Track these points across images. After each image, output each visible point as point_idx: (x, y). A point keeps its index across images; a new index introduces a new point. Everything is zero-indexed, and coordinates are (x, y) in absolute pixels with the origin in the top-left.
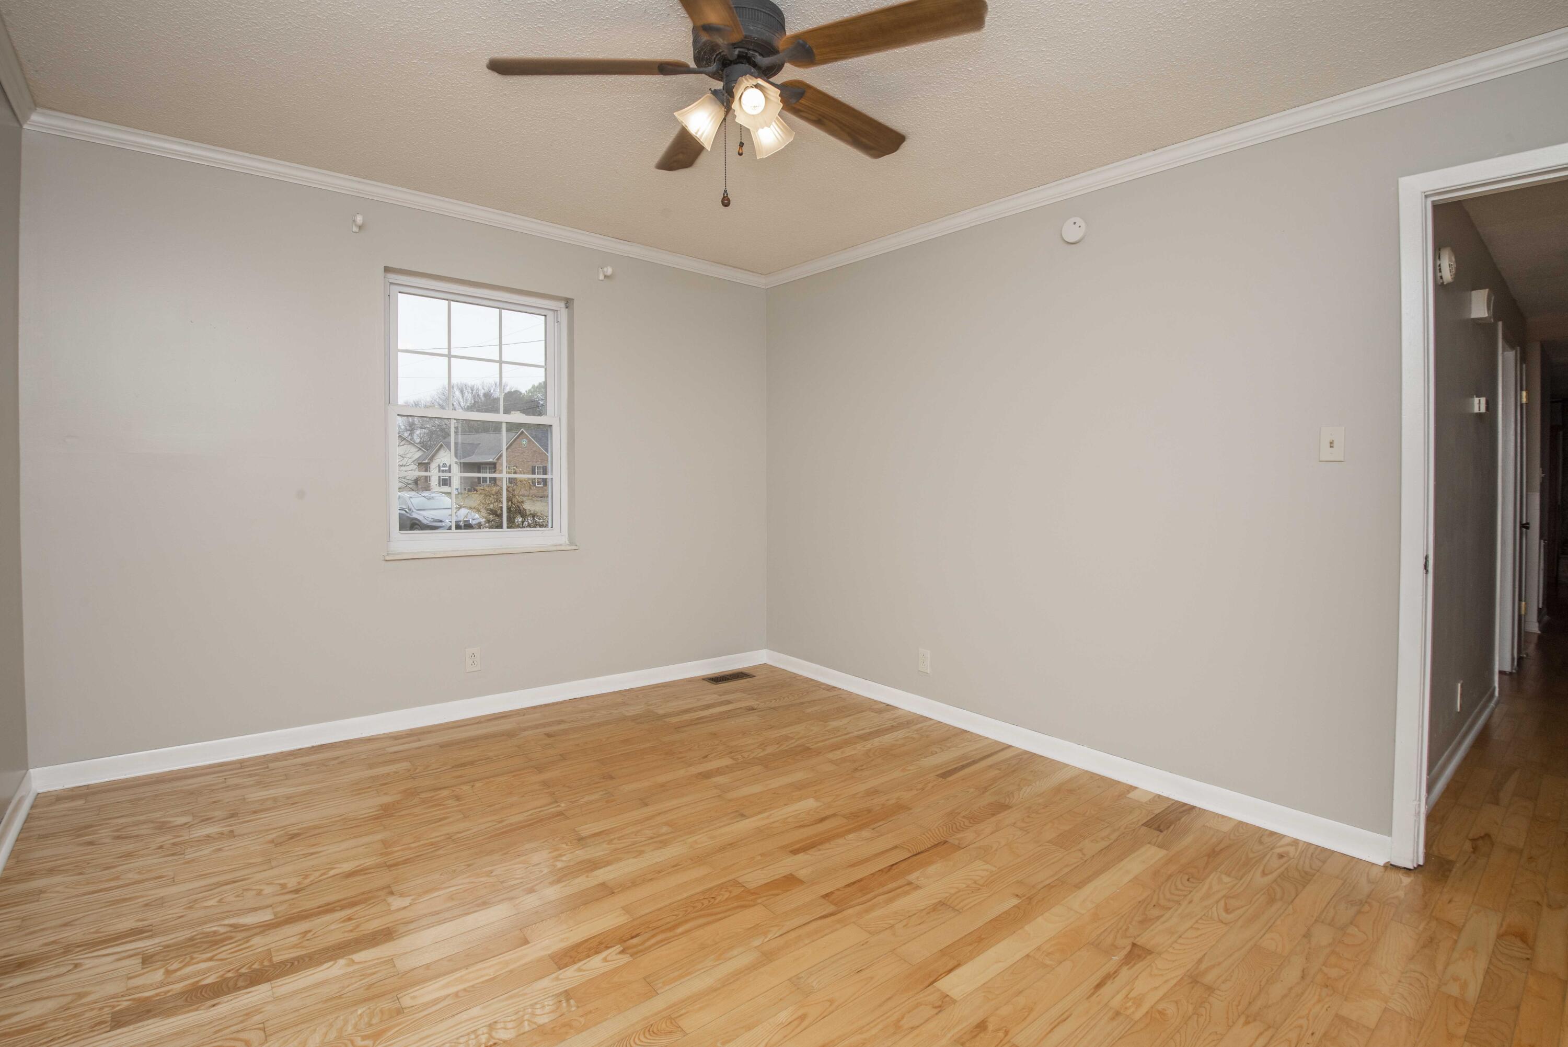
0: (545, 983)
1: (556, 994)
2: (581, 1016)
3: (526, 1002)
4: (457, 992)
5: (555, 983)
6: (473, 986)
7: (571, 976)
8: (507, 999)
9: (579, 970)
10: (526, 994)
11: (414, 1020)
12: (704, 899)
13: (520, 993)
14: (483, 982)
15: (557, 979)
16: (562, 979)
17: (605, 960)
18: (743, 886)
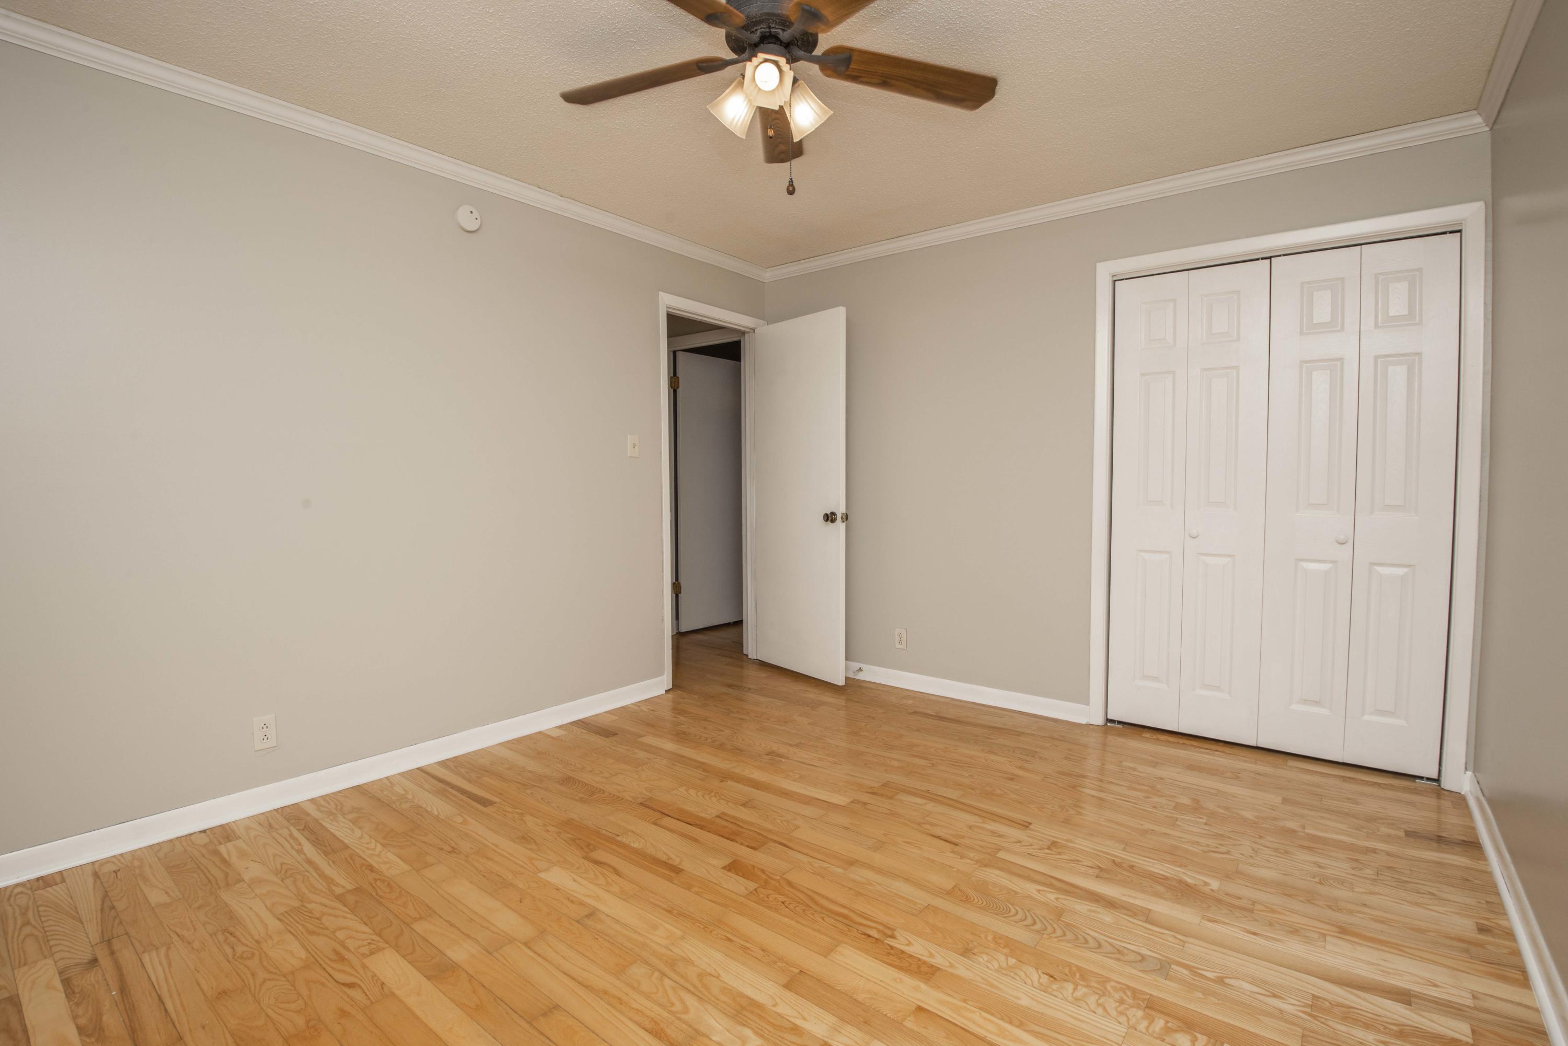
0: (961, 971)
1: (970, 960)
2: (980, 937)
3: (992, 975)
4: (1018, 1027)
5: (957, 965)
6: (1002, 1019)
7: (940, 958)
8: (998, 988)
9: (931, 955)
10: (982, 978)
11: (1070, 1039)
13: (985, 983)
14: (992, 1014)
15: (952, 966)
16: (949, 963)
17: (909, 944)
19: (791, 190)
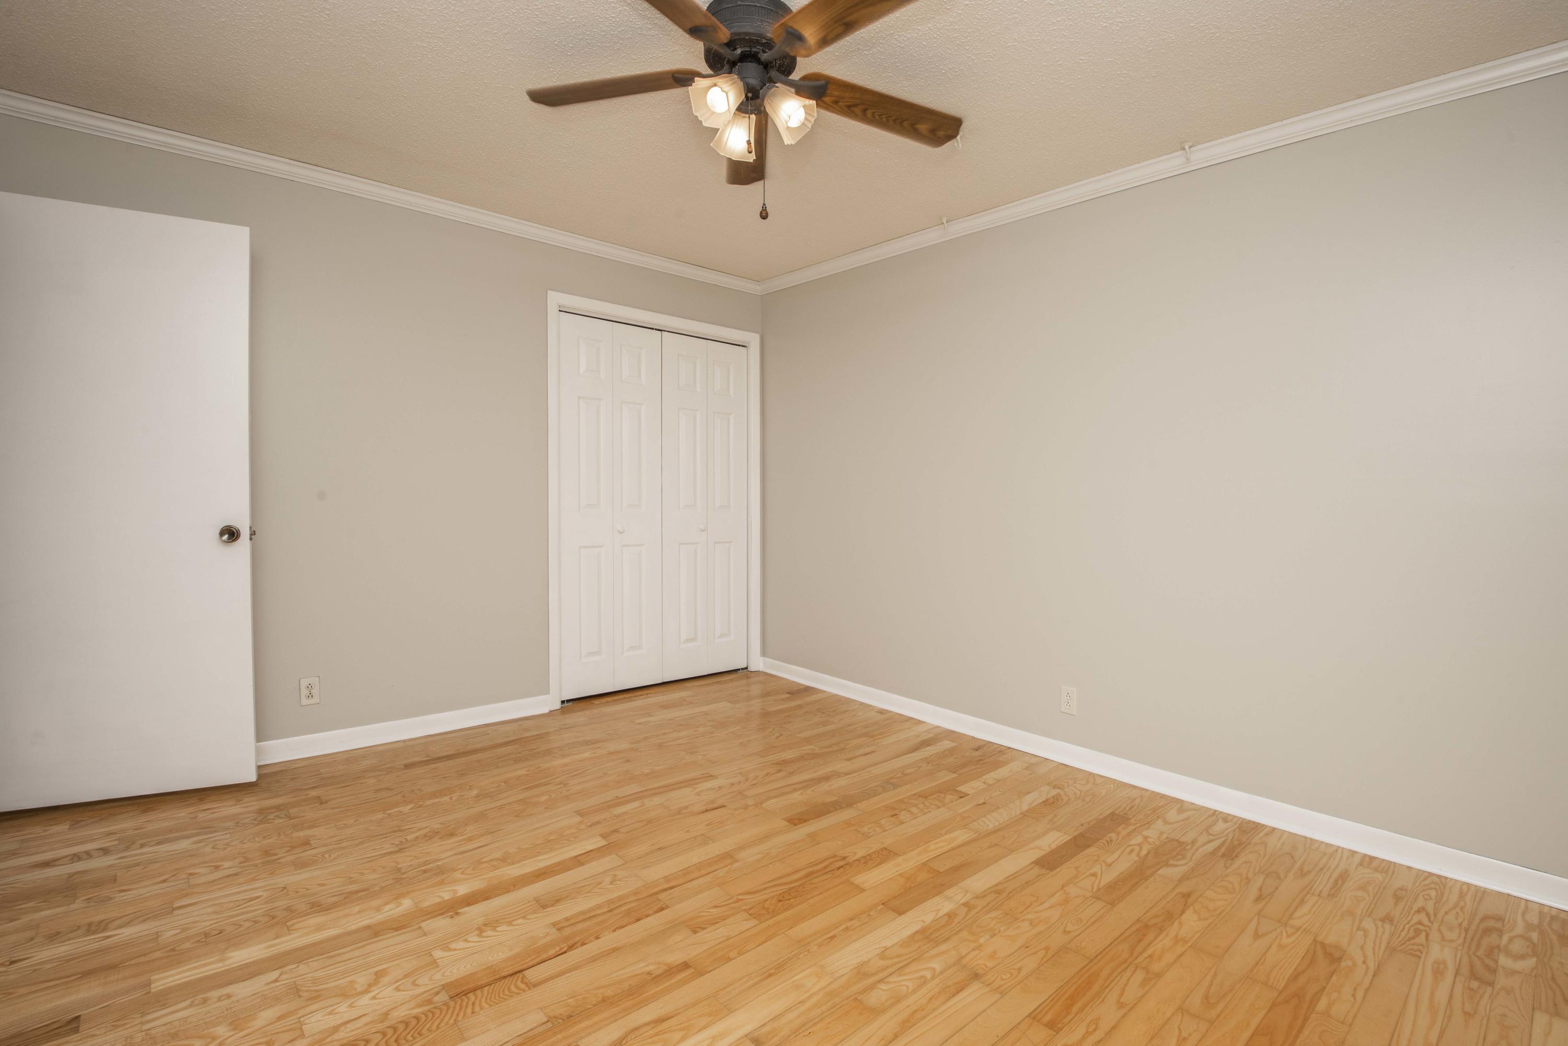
12: (789, 899)
18: (750, 915)
19: (764, 215)
